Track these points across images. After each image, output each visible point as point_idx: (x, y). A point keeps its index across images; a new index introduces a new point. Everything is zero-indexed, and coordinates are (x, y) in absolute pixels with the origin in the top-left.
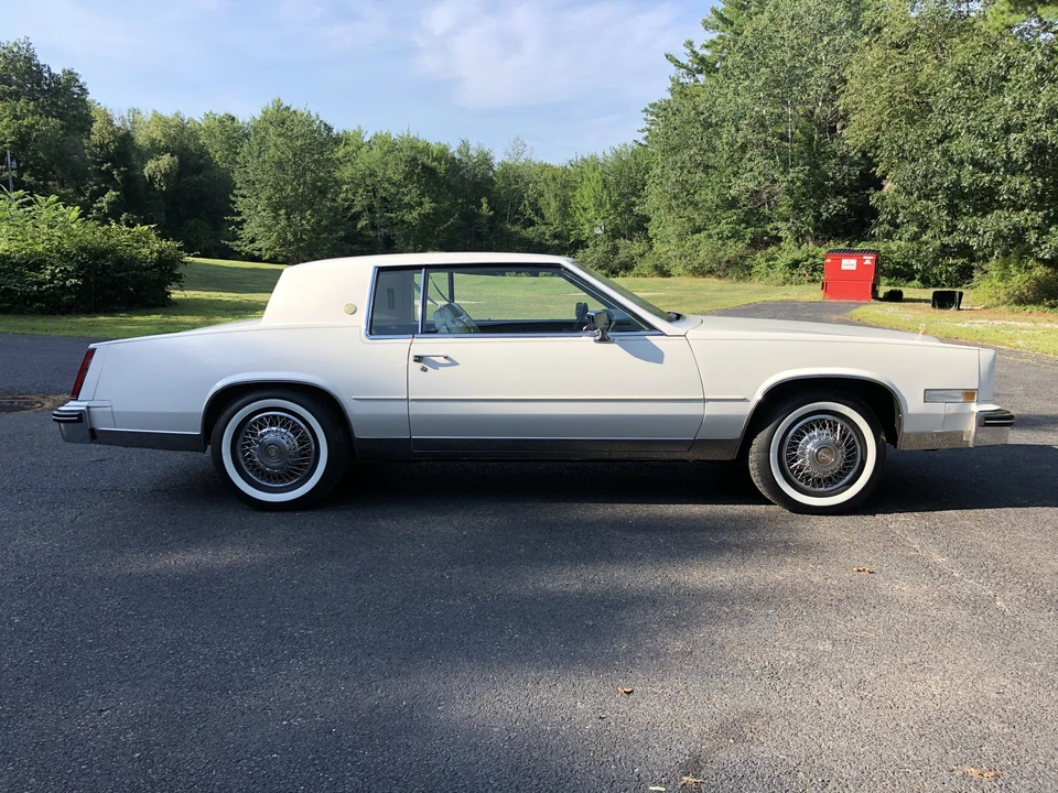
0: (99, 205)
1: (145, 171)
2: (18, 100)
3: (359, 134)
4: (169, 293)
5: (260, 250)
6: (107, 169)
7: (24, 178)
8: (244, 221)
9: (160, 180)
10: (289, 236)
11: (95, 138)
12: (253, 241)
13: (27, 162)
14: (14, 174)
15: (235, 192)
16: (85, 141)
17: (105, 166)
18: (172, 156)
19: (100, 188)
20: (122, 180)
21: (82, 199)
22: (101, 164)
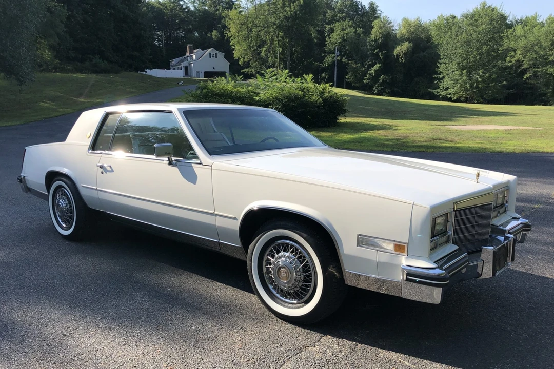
0: (370, 72)
1: (394, 52)
2: (345, 21)
3: (535, 18)
4: (338, 119)
5: (450, 94)
6: (377, 52)
7: (343, 60)
8: (444, 77)
9: (402, 57)
10: (468, 85)
11: (373, 37)
12: (447, 89)
13: (345, 52)
14: (339, 58)
15: (439, 61)
16: (368, 39)
17: (376, 51)
18: (409, 43)
19: (372, 63)
20: (383, 58)
21: (363, 69)
22: (374, 50)
